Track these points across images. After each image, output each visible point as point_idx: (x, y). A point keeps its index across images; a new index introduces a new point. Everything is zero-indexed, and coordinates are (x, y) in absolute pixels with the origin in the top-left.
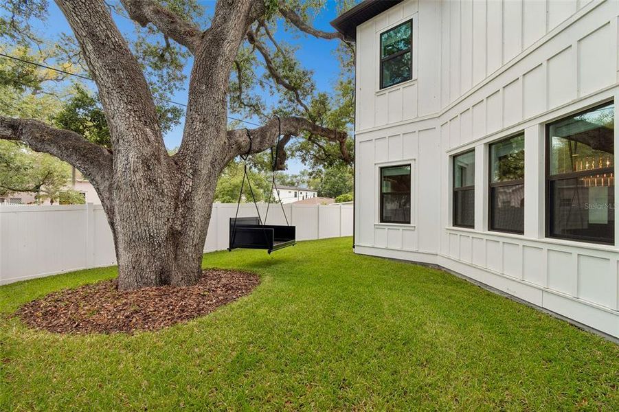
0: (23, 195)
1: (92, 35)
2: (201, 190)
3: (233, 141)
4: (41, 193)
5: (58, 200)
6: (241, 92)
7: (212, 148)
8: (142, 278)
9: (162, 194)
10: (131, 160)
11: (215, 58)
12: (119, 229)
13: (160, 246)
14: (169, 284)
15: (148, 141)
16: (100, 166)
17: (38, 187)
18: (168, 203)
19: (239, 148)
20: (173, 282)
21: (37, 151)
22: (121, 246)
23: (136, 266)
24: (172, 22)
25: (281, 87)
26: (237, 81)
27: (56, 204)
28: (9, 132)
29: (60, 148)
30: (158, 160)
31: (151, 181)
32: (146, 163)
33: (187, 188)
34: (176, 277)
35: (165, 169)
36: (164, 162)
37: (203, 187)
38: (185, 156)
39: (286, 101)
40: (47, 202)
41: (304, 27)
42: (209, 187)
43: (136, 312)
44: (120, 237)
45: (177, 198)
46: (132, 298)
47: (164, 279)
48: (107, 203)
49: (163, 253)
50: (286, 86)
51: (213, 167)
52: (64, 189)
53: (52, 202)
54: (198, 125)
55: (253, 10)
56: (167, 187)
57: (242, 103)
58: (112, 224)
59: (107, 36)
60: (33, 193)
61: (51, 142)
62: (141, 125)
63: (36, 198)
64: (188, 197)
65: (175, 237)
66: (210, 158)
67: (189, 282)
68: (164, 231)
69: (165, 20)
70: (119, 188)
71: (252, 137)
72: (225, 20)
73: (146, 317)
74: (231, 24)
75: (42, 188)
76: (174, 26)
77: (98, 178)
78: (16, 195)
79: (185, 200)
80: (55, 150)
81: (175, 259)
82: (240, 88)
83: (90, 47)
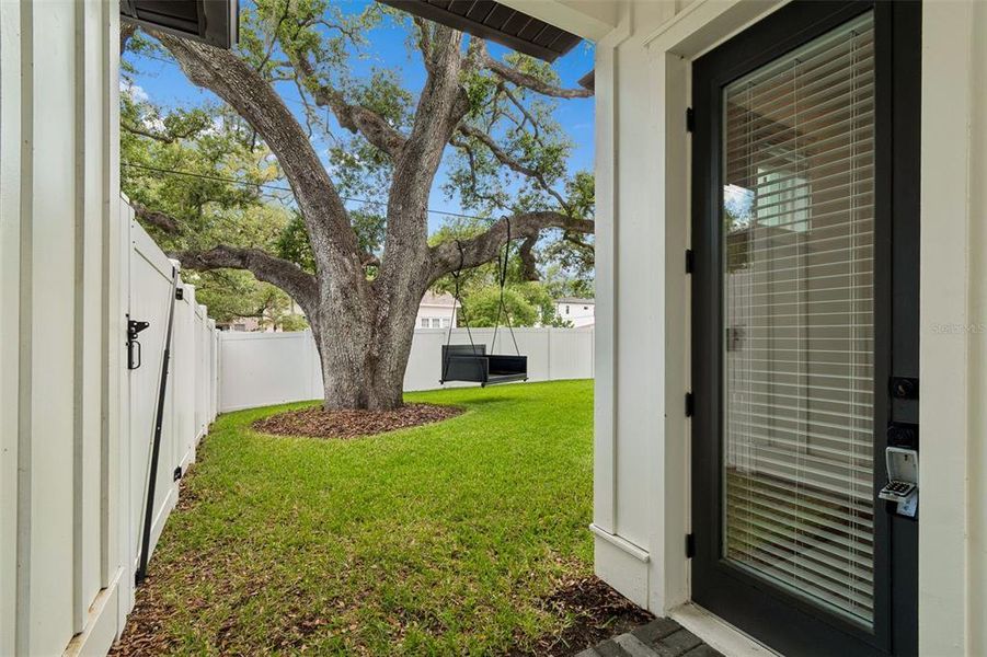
0: (248, 321)
1: (301, 177)
2: (398, 316)
3: (436, 259)
4: (265, 318)
5: (281, 325)
6: (474, 181)
7: (410, 269)
8: (343, 400)
9: (359, 320)
10: (332, 289)
11: (413, 174)
12: (324, 354)
13: (358, 371)
14: (367, 409)
15: (346, 271)
16: (310, 295)
17: (261, 311)
18: (365, 329)
19: (446, 264)
20: (371, 406)
21: (261, 280)
22: (326, 370)
23: (338, 389)
24: (378, 132)
25: (520, 174)
26: (469, 168)
27: (280, 330)
28: (239, 263)
29: (278, 278)
30: (356, 288)
31: (349, 308)
32: (344, 291)
33: (384, 313)
34: (373, 402)
35: (361, 295)
36: (361, 289)
37: (400, 312)
38: (382, 280)
39: (530, 188)
40: (270, 329)
41: (547, 90)
42: (407, 312)
43: (334, 426)
44: (325, 361)
45: (374, 324)
46: (333, 416)
47: (362, 404)
48: (315, 329)
49: (362, 378)
50: (524, 171)
51: (411, 290)
52: (287, 313)
53: (275, 328)
54: (396, 248)
55: (455, 109)
56: (364, 314)
57: (476, 195)
58: (319, 349)
59: (312, 176)
60: (256, 319)
61: (272, 272)
62: (340, 256)
63: (259, 323)
64: (385, 323)
65: (373, 363)
66: (407, 281)
67: (385, 408)
68: (362, 356)
69: (372, 130)
70: (323, 315)
71: (464, 250)
72: (424, 130)
73: (341, 431)
74: (430, 133)
75: (265, 312)
76: (379, 135)
77: (308, 306)
78: (241, 321)
79: (382, 326)
80: (274, 280)
81: (373, 384)
82: (473, 177)
83: (299, 189)
